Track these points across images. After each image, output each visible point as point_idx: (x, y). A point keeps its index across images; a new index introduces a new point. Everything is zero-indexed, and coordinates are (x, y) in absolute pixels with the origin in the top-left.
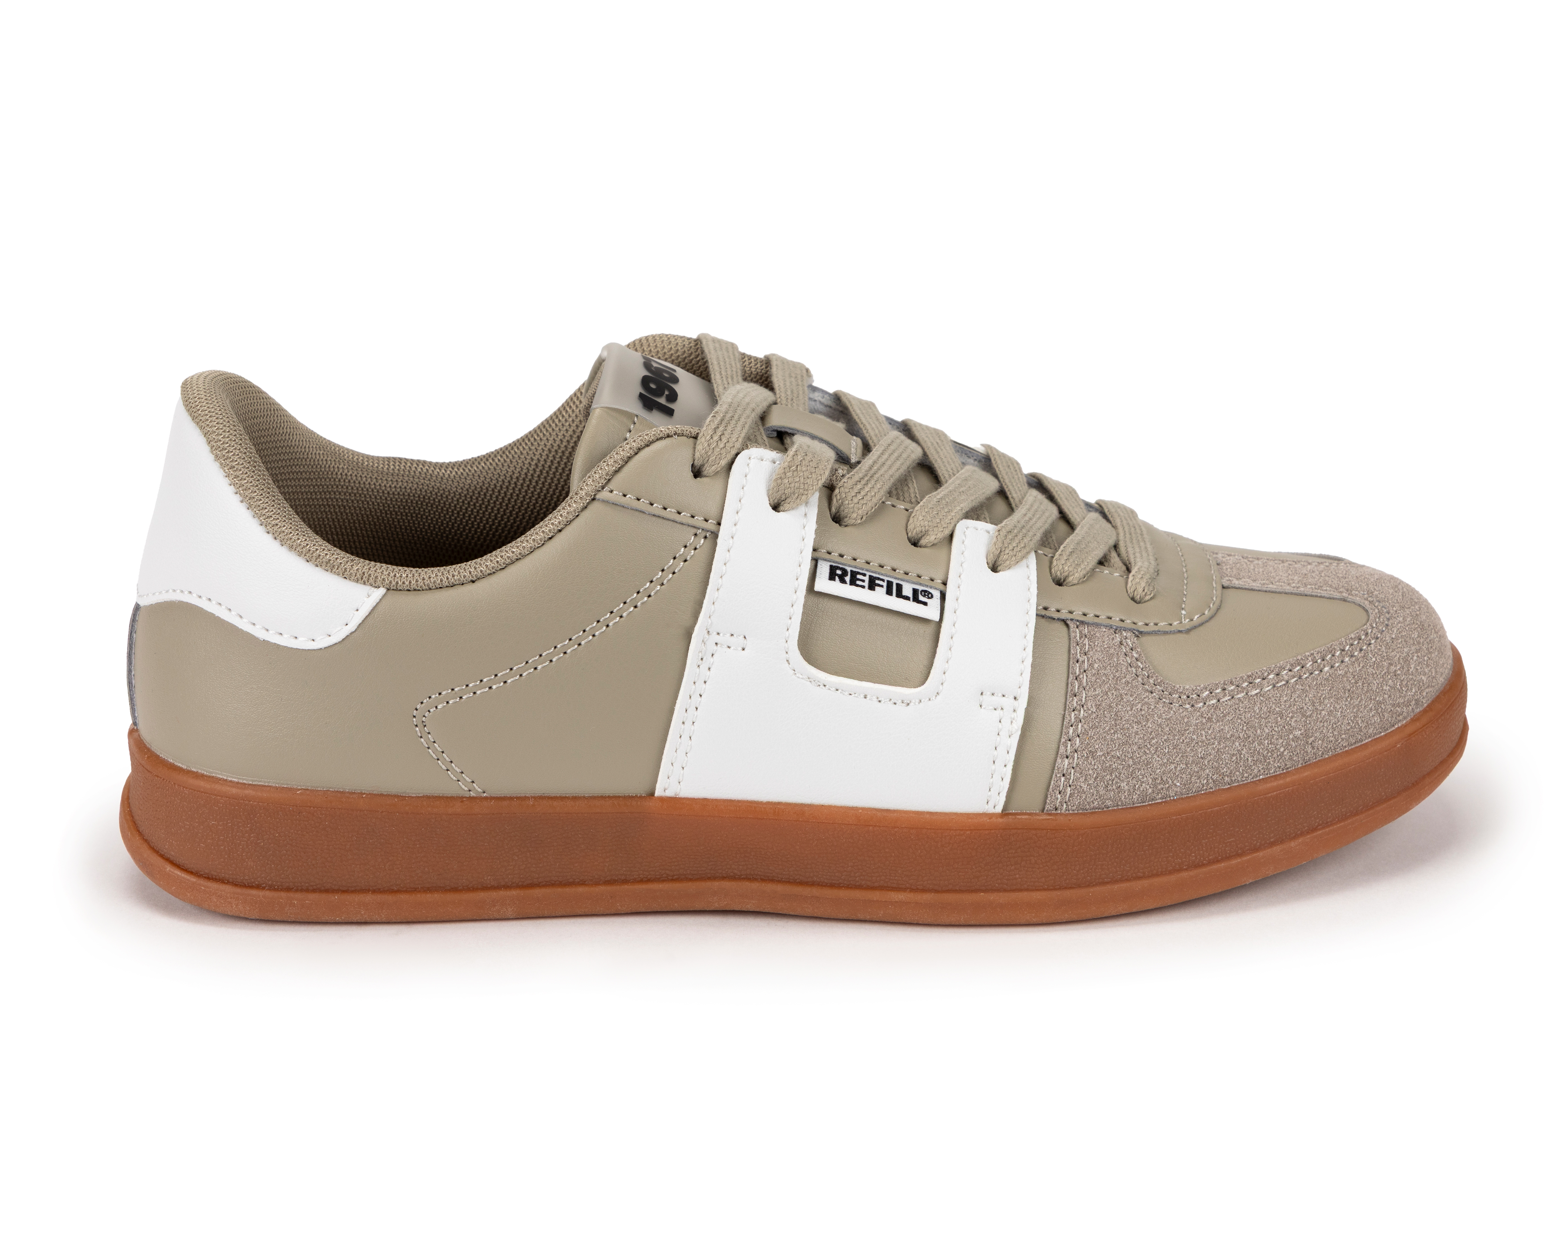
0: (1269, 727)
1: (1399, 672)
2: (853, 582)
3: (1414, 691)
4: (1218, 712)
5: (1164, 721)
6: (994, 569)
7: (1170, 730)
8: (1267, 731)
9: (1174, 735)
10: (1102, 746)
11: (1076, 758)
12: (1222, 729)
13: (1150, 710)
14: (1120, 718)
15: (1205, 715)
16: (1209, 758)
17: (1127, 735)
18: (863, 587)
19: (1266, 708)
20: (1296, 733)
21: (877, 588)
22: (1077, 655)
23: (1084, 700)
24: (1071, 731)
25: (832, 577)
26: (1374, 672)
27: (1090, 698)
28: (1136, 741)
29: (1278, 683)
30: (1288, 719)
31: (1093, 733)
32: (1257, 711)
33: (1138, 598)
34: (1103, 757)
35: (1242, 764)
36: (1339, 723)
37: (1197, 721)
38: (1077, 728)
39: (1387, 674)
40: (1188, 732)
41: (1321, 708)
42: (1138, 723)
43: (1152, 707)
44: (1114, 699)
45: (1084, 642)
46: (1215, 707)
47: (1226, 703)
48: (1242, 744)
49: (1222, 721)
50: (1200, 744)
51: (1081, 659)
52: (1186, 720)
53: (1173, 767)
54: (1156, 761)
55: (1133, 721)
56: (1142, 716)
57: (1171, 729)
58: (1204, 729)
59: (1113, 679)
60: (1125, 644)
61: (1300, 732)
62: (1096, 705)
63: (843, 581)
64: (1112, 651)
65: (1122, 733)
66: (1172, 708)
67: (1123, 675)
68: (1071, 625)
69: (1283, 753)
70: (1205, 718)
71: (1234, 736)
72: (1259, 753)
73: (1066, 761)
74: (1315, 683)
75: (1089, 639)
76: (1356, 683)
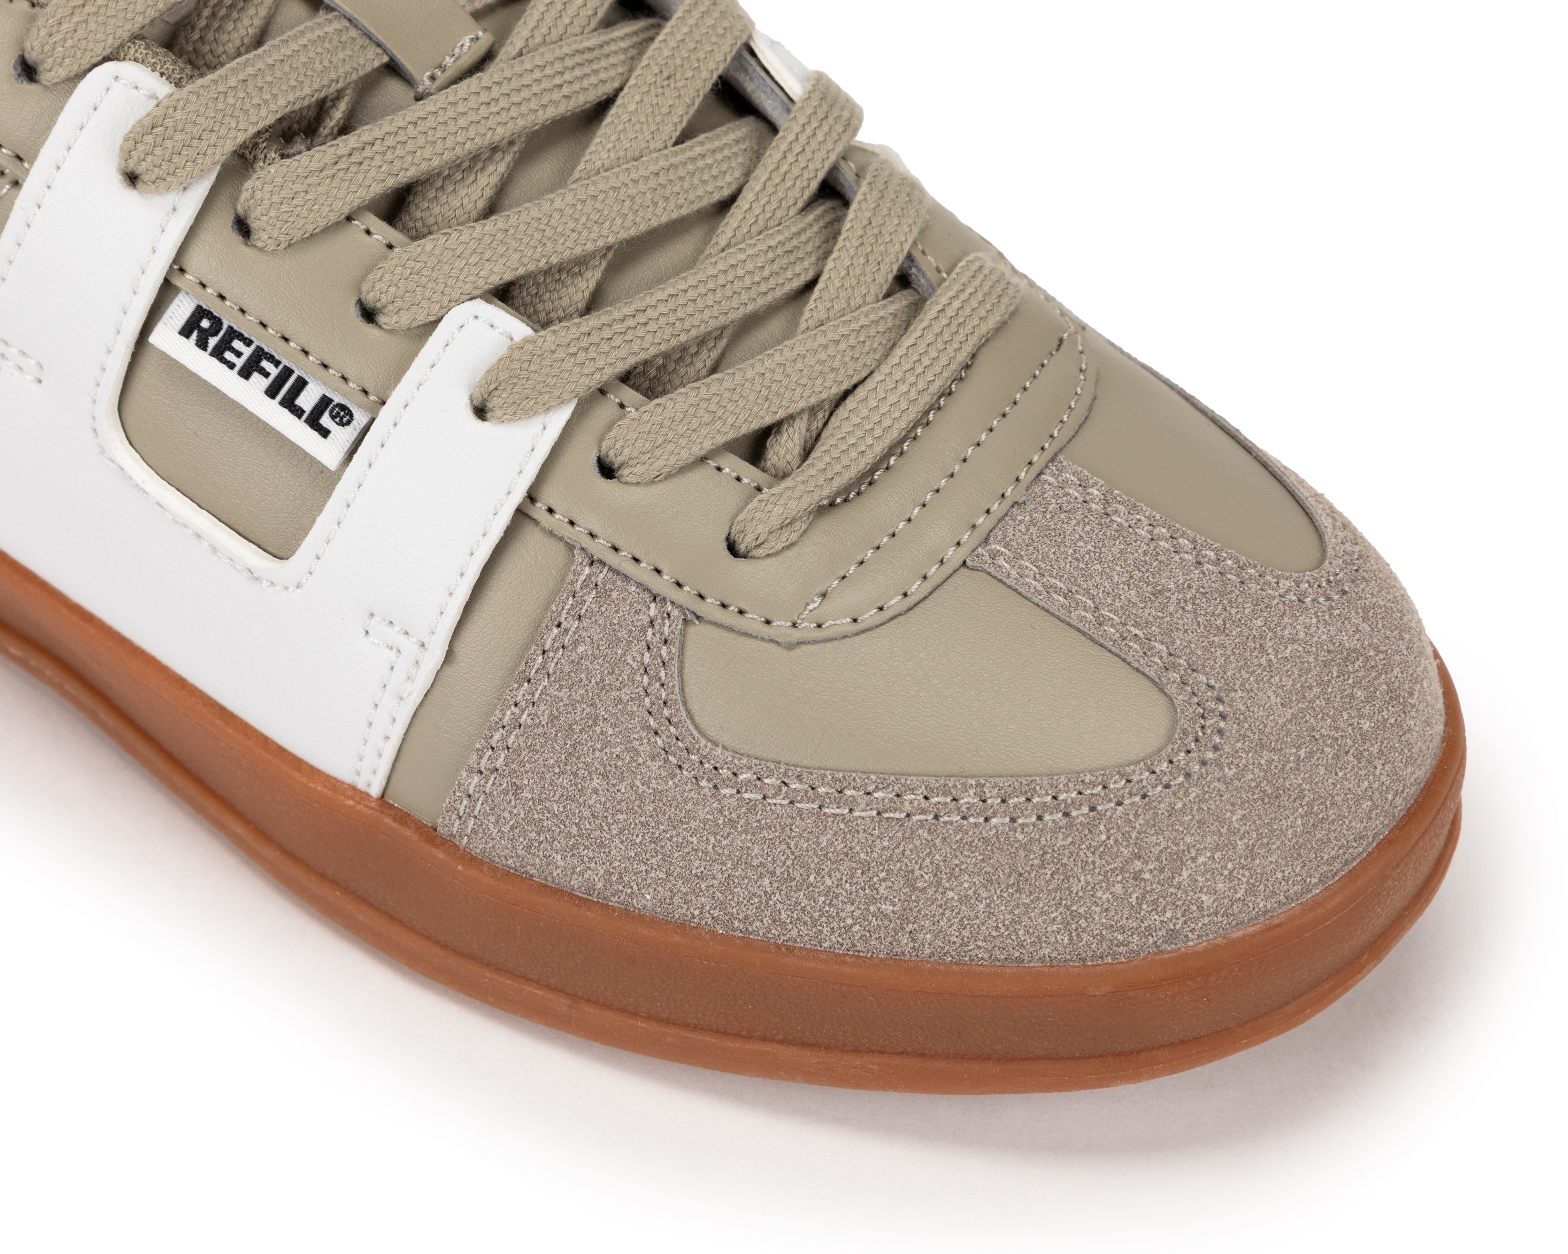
0: (834, 879)
1: (1147, 876)
2: (218, 353)
3: (1169, 914)
4: (752, 818)
5: (651, 791)
6: (481, 412)
7: (654, 810)
8: (829, 882)
9: (659, 823)
10: (535, 786)
11: (490, 783)
12: (748, 848)
13: (634, 764)
14: (577, 755)
15: (727, 813)
16: (710, 882)
17: (579, 786)
18: (231, 366)
19: (842, 845)
20: (883, 907)
21: (256, 376)
22: (559, 614)
23: (537, 696)
24: (497, 736)
25: (186, 332)
26: (1090, 860)
27: (548, 698)
28: (591, 802)
29: (886, 811)
30: (875, 879)
31: (527, 758)
32: (824, 844)
33: (742, 548)
34: (531, 803)
35: (768, 914)
36: (977, 921)
37: (709, 817)
38: (508, 736)
39: (1117, 872)
40: (685, 826)
41: (947, 885)
42: (604, 776)
43: (641, 761)
44: (582, 719)
45: (585, 598)
46: (752, 807)
47: (773, 807)
48: (775, 885)
49: (754, 834)
50: (700, 854)
51: (565, 625)
52: (689, 806)
53: (644, 869)
54: (617, 848)
55: (597, 769)
56: (616, 767)
57: (658, 810)
58: (715, 834)
59: (597, 683)
60: (657, 627)
61: (891, 908)
62: (551, 714)
63: (202, 344)
64: (623, 634)
65: (570, 781)
66: (675, 776)
67: (618, 684)
68: (579, 557)
69: (851, 926)
70: (725, 816)
71: (764, 867)
72: (803, 909)
73: (476, 779)
74: (958, 838)
75: (598, 596)
76: (1042, 866)
